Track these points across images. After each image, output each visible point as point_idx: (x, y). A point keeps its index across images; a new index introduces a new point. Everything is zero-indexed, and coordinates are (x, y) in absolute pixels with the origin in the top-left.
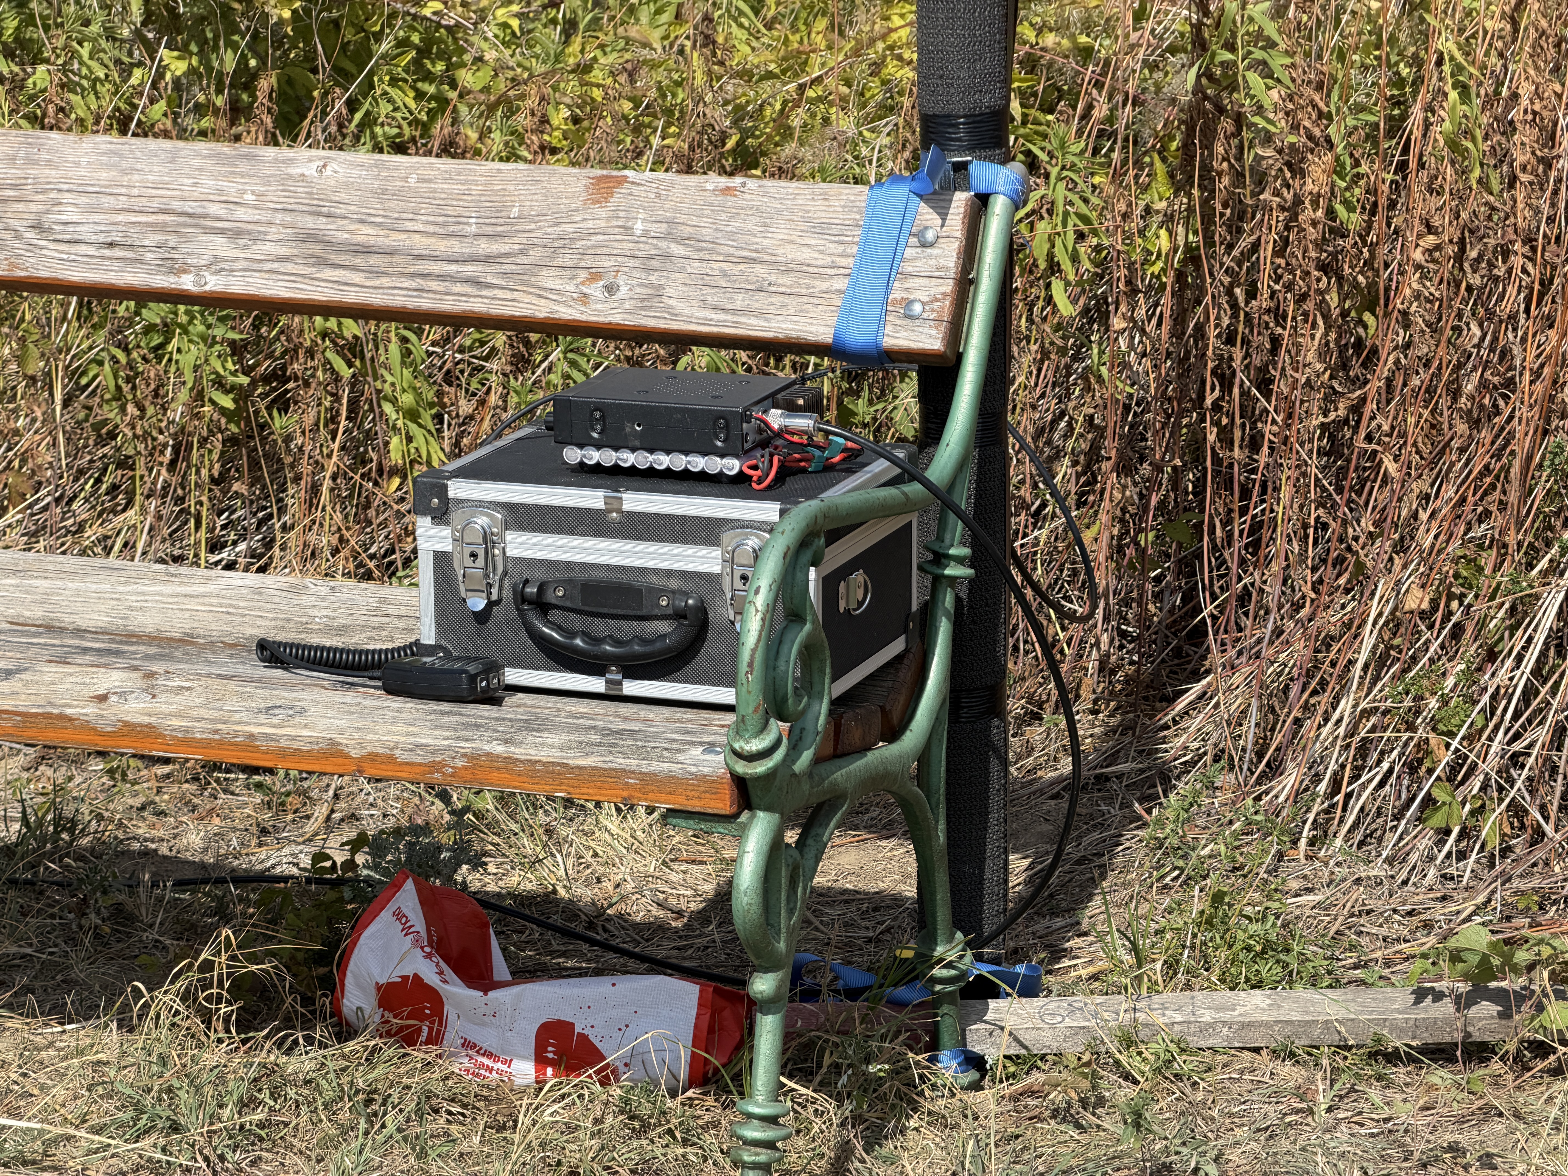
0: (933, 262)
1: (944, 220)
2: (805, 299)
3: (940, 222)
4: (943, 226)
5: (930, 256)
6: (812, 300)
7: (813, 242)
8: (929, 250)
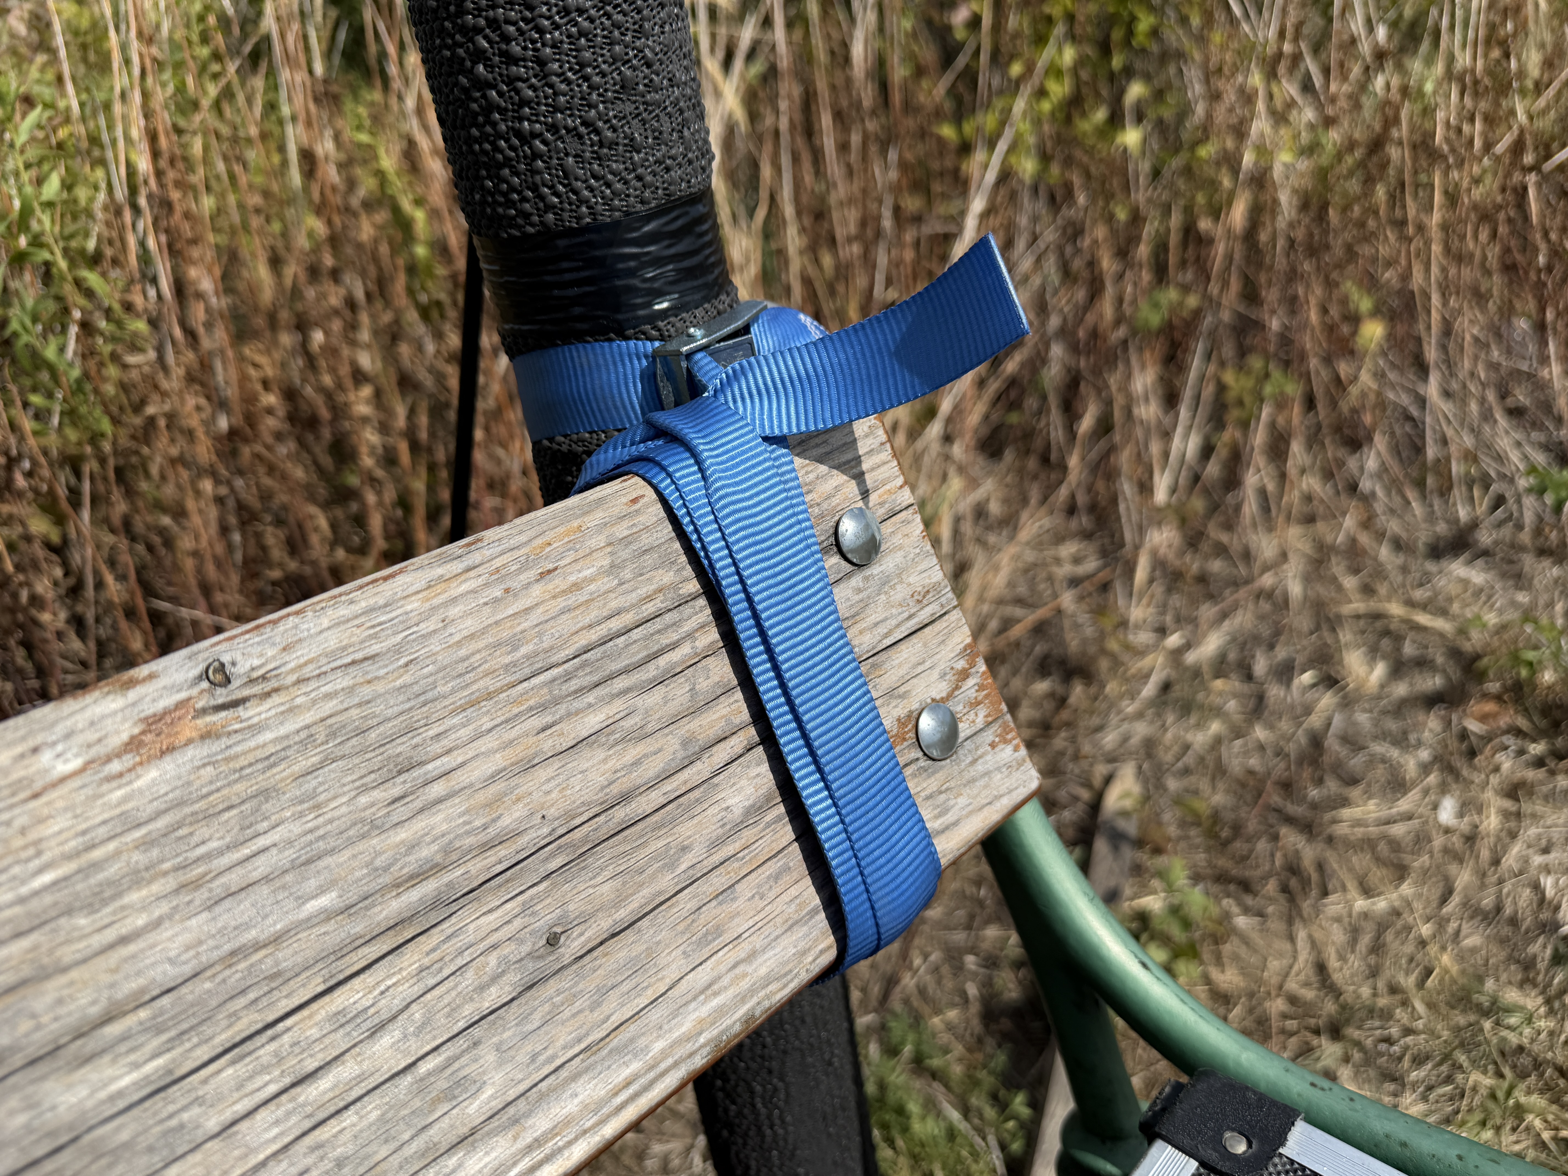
0: (900, 593)
1: (859, 477)
2: (686, 902)
3: (852, 488)
4: (865, 494)
5: (886, 581)
6: (706, 888)
7: (593, 721)
8: (875, 570)
